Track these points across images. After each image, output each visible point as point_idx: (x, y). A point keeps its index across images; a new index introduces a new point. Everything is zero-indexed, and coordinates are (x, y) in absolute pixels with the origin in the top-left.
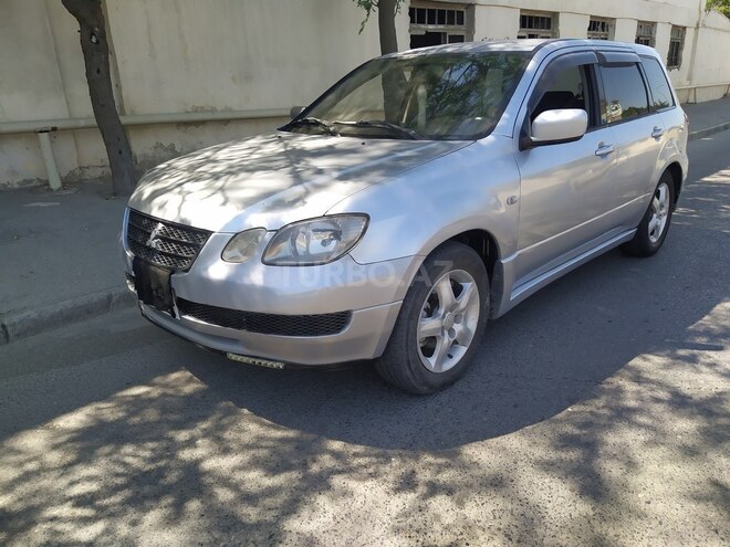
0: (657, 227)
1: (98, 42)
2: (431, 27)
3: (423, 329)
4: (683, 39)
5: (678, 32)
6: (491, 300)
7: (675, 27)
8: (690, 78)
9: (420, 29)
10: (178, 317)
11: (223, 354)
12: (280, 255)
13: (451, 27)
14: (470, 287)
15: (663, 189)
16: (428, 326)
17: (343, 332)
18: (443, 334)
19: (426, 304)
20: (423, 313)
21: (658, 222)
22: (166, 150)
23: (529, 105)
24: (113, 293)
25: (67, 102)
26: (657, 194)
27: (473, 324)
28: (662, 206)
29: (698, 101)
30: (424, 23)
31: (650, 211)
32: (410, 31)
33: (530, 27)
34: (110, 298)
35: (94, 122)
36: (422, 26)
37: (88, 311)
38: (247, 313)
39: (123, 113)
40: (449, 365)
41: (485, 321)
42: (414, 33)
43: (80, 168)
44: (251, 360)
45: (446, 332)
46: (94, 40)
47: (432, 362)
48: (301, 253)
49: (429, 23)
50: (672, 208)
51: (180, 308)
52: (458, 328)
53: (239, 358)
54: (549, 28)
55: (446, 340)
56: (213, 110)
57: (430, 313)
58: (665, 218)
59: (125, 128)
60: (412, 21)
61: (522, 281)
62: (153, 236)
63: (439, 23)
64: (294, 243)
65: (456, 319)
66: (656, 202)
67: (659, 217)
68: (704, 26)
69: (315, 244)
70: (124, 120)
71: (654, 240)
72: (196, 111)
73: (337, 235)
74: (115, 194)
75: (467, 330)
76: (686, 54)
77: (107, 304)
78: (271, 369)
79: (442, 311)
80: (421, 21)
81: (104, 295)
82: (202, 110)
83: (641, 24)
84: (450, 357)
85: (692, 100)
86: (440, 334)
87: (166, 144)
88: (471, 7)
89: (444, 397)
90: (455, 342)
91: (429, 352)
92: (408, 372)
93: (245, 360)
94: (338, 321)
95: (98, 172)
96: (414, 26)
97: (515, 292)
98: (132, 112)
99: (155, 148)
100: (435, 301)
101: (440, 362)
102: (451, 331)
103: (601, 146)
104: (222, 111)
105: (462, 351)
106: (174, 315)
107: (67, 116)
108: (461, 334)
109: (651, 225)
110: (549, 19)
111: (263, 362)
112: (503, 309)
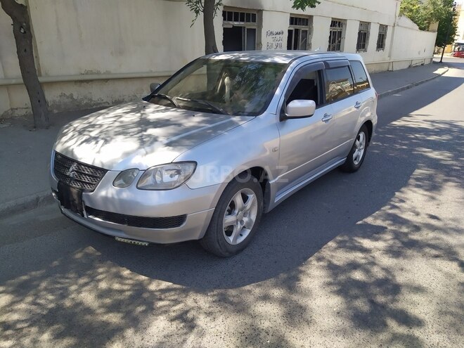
0: (358, 156)
1: (25, 32)
2: (236, 23)
3: (227, 221)
4: (386, 33)
5: (383, 28)
6: (264, 203)
7: (381, 26)
8: (389, 56)
9: (229, 24)
10: (85, 216)
11: (113, 237)
12: (147, 184)
13: (249, 23)
14: (252, 197)
15: (362, 135)
16: (229, 220)
17: (182, 226)
18: (237, 224)
19: (228, 208)
20: (226, 212)
21: (359, 153)
22: (68, 97)
23: (286, 96)
24: (40, 196)
25: (3, 67)
26: (358, 138)
27: (254, 217)
28: (361, 144)
29: (394, 69)
30: (231, 20)
31: (354, 147)
32: (223, 25)
33: (296, 24)
34: (38, 199)
35: (21, 81)
36: (231, 22)
37: (24, 208)
38: (128, 216)
39: (41, 75)
40: (240, 240)
41: (261, 215)
42: (225, 27)
43: (12, 109)
44: (129, 241)
45: (239, 223)
46: (22, 31)
47: (231, 239)
48: (158, 182)
49: (235, 21)
50: (367, 145)
51: (87, 211)
52: (245, 219)
53: (122, 240)
54: (307, 25)
55: (239, 226)
56: (98, 73)
57: (230, 213)
58: (363, 151)
59: (41, 84)
60: (224, 19)
61: (281, 191)
62: (71, 169)
63: (241, 21)
64: (154, 177)
65: (245, 215)
66: (358, 142)
67: (360, 150)
68: (398, 25)
69: (166, 177)
70: (41, 79)
71: (356, 163)
72: (87, 74)
73: (178, 172)
74: (35, 127)
75: (251, 220)
76: (387, 41)
77: (36, 203)
78: (141, 246)
79: (236, 211)
80: (230, 19)
81: (34, 197)
82: (91, 73)
83: (362, 23)
84: (241, 235)
85: (390, 69)
86: (235, 224)
87: (68, 94)
88: (260, 11)
89: (238, 258)
90: (244, 227)
91: (229, 233)
92: (218, 245)
93: (126, 241)
94: (179, 220)
95: (23, 112)
96: (226, 22)
97: (277, 198)
98: (46, 74)
99: (60, 96)
100: (233, 206)
101: (236, 239)
102: (242, 222)
103: (325, 116)
104: (104, 73)
105: (248, 232)
106: (83, 216)
107: (3, 77)
108: (247, 223)
109: (354, 155)
110: (307, 19)
111: (136, 242)
112: (270, 208)
